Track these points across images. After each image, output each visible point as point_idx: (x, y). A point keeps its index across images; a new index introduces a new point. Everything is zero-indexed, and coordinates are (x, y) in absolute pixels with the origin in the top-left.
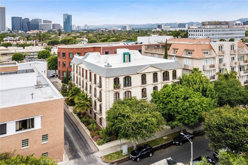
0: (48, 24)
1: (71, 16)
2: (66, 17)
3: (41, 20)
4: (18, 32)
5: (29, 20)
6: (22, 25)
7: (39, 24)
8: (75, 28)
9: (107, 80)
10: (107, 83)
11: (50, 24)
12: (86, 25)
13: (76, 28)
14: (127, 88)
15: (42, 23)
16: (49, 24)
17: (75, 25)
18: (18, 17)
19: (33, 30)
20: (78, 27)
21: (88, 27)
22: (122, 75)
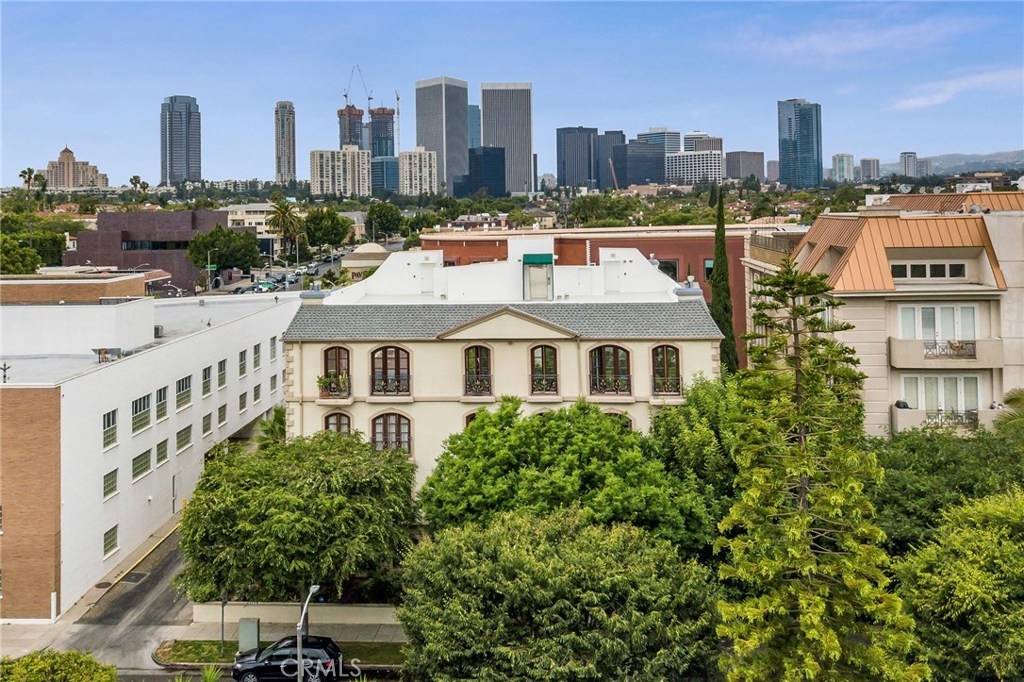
0: (705, 152)
1: (817, 107)
2: (793, 117)
3: (677, 135)
4: (574, 194)
5: (624, 141)
6: (597, 163)
7: (667, 155)
8: (848, 171)
9: (291, 353)
10: (295, 366)
11: (714, 152)
12: (907, 156)
13: (857, 171)
14: (390, 401)
15: (682, 151)
16: (708, 152)
17: (850, 157)
18: (581, 128)
19: (638, 185)
20: (865, 163)
21: (924, 163)
22: (363, 338)
